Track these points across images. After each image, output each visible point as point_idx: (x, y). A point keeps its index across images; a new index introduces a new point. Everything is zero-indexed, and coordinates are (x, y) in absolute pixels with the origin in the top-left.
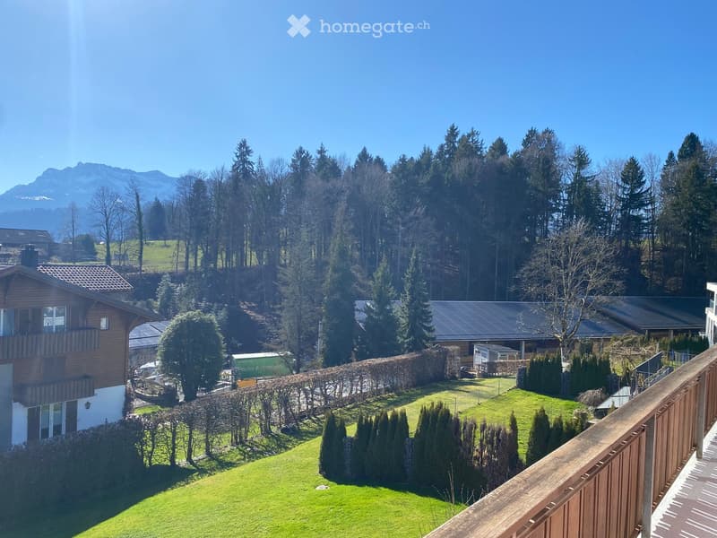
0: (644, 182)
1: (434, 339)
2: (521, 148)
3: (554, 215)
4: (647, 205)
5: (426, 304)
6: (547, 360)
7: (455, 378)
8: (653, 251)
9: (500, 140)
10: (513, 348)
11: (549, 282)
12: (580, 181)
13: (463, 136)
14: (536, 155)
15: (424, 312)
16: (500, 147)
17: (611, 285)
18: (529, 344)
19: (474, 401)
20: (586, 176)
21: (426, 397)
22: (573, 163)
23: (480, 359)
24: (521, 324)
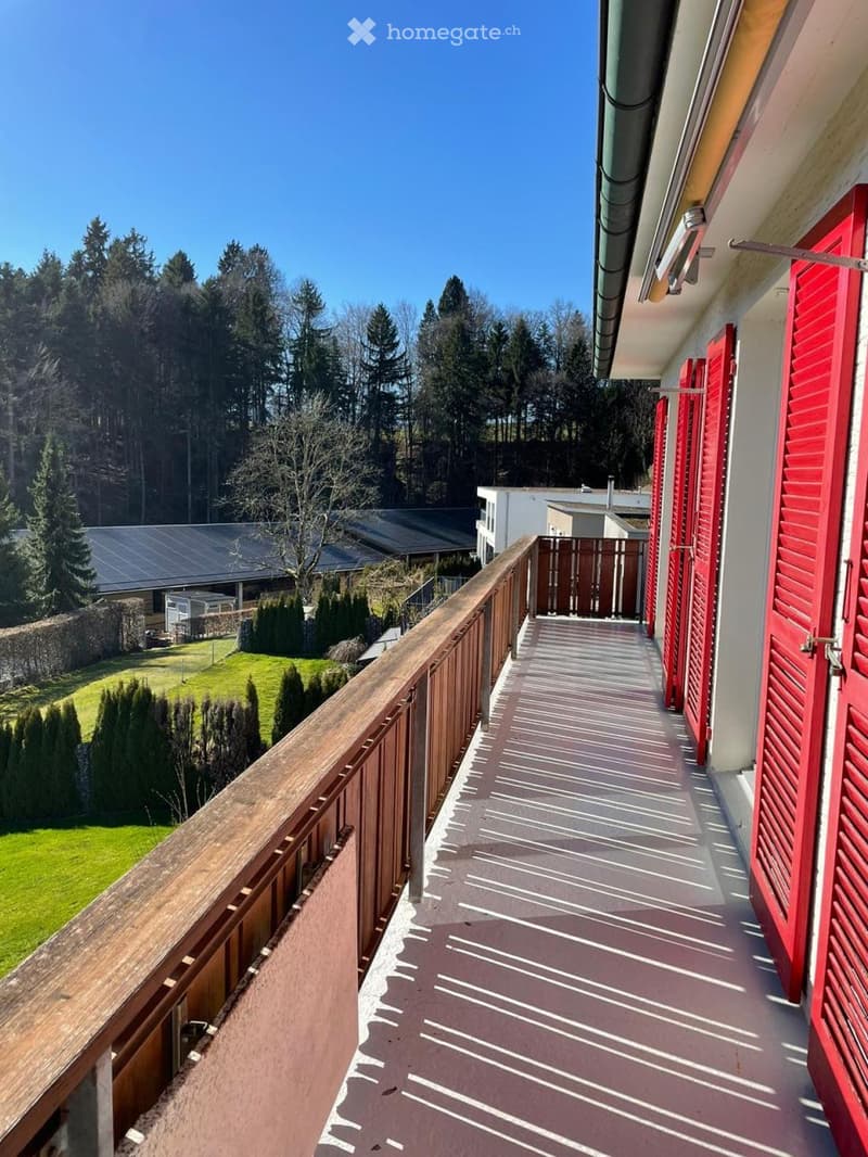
0: (397, 344)
1: (94, 591)
2: (217, 273)
3: (273, 387)
4: (401, 378)
5: (77, 532)
6: (282, 604)
7: (138, 649)
8: (411, 444)
9: (182, 256)
10: (227, 594)
11: (277, 490)
12: (310, 337)
13: (117, 241)
14: (241, 286)
15: (75, 546)
16: (182, 268)
17: (362, 492)
18: (249, 588)
19: (175, 678)
20: (318, 328)
21: (93, 684)
22: (299, 306)
23: (176, 616)
24: (238, 557)
